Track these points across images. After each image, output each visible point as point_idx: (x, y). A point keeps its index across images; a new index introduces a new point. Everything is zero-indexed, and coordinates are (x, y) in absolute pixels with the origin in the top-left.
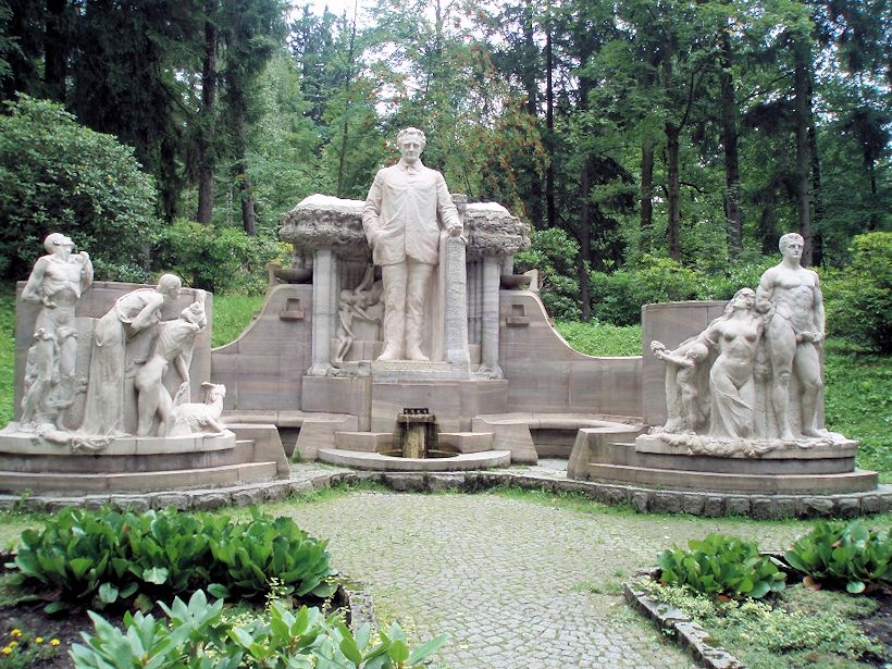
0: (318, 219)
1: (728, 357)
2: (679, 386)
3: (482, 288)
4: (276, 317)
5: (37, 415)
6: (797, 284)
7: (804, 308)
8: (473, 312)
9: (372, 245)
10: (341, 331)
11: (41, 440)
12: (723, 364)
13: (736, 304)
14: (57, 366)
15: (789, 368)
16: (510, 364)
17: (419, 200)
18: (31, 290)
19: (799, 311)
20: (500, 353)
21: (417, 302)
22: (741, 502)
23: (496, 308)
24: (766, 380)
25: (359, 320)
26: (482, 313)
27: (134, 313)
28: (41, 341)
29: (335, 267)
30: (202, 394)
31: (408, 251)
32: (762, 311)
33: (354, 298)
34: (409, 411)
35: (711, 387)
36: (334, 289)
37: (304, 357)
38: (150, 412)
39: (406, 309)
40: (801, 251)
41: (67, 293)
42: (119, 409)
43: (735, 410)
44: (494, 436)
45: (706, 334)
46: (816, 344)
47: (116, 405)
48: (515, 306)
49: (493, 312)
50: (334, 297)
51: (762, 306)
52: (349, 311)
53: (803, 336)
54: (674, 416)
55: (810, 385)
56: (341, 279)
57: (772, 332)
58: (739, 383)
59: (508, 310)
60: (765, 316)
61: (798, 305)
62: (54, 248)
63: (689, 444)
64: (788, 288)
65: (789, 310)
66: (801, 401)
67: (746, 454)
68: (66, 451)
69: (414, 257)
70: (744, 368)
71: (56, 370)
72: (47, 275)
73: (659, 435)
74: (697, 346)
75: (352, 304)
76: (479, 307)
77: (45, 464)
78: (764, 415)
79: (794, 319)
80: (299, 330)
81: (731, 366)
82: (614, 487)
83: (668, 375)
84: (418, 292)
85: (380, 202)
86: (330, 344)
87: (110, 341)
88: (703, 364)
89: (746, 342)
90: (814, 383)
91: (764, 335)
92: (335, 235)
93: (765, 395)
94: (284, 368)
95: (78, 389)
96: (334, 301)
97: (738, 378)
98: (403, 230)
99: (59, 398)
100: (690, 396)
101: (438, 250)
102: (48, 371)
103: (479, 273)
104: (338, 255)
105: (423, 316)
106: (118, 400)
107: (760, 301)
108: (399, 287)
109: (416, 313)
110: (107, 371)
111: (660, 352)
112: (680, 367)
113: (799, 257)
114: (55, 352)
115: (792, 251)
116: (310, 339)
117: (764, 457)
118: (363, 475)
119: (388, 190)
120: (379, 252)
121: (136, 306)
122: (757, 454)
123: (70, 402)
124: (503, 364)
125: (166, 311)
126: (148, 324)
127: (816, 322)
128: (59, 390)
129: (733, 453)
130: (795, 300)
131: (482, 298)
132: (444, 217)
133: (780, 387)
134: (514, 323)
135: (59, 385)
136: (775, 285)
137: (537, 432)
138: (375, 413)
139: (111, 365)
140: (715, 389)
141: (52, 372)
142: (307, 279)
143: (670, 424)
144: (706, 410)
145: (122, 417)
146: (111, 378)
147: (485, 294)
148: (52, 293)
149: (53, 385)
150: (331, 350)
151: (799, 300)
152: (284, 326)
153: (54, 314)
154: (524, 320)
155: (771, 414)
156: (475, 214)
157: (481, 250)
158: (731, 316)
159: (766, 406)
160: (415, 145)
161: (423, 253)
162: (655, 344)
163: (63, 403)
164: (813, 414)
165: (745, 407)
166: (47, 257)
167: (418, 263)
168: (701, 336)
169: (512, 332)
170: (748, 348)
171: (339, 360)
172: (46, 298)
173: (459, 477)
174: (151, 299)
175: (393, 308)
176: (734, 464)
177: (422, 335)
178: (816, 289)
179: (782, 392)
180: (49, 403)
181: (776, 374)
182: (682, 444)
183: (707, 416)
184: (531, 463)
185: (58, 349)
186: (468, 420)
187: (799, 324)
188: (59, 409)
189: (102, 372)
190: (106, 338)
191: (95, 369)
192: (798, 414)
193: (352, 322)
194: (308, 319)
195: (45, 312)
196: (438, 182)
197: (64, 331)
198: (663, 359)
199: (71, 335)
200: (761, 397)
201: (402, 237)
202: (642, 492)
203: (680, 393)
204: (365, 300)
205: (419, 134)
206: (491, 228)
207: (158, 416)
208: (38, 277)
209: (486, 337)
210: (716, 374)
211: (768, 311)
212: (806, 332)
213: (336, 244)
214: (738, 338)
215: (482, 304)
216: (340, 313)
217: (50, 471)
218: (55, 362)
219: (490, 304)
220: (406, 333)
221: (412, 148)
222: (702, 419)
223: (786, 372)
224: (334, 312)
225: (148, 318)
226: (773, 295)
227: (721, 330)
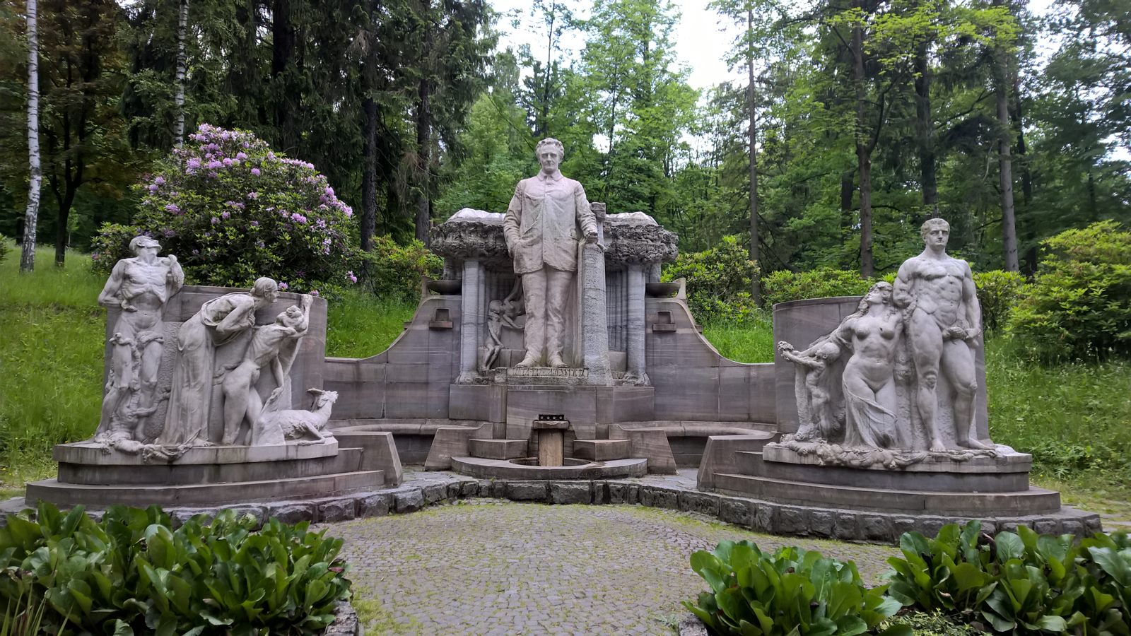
0: (464, 231)
1: (861, 357)
2: (808, 389)
3: (627, 295)
4: (425, 327)
5: (113, 424)
6: (940, 273)
7: (951, 300)
8: (619, 319)
9: (512, 254)
10: (490, 340)
11: (111, 450)
12: (855, 364)
13: (870, 299)
14: (137, 372)
15: (936, 368)
16: (658, 371)
17: (555, 209)
18: (108, 293)
19: (945, 304)
20: (646, 359)
21: (556, 309)
22: (878, 522)
23: (641, 315)
24: (909, 383)
25: (509, 329)
26: (627, 320)
27: (219, 317)
28: (118, 346)
29: (482, 277)
30: (308, 401)
31: (546, 259)
32: (900, 306)
33: (504, 308)
34: (545, 417)
35: (844, 390)
36: (482, 299)
37: (452, 365)
38: (235, 418)
39: (547, 317)
40: (946, 238)
41: (148, 296)
42: (202, 416)
43: (872, 415)
44: (630, 444)
45: (837, 332)
46: (968, 341)
47: (199, 411)
48: (660, 313)
49: (639, 319)
50: (482, 306)
51: (900, 300)
52: (499, 321)
53: (951, 332)
54: (806, 422)
55: (963, 388)
56: (491, 290)
57: (912, 328)
58: (876, 385)
59: (653, 317)
60: (905, 312)
61: (943, 298)
62: (138, 251)
63: (819, 452)
64: (929, 278)
65: (932, 303)
66: (953, 407)
67: (886, 466)
68: (137, 461)
69: (552, 264)
70: (880, 369)
71: (136, 375)
72: (126, 277)
73: (788, 444)
74: (828, 346)
75: (501, 313)
76: (624, 315)
77: (115, 476)
78: (909, 422)
79: (938, 313)
80: (448, 339)
81: (865, 367)
82: (739, 499)
83: (797, 377)
84: (557, 300)
85: (520, 213)
86: (477, 352)
87: (191, 345)
88: (836, 363)
89: (882, 340)
90: (967, 385)
91: (904, 332)
92: (481, 246)
93: (910, 400)
94: (433, 377)
95: (160, 396)
96: (482, 311)
97: (874, 379)
98: (541, 238)
99: (139, 405)
100: (821, 401)
101: (577, 257)
102: (125, 376)
103: (625, 280)
104: (486, 266)
105: (563, 324)
106: (201, 407)
107: (898, 294)
108: (537, 295)
109: (555, 320)
110: (188, 377)
111: (788, 353)
112: (809, 369)
113: (944, 243)
114: (134, 357)
115: (935, 238)
116: (458, 348)
117: (908, 469)
118: (485, 483)
119: (527, 200)
120: (518, 261)
121: (223, 309)
122: (899, 465)
123: (151, 410)
124: (650, 370)
125: (261, 315)
126: (237, 327)
127: (968, 316)
128: (140, 397)
129: (870, 465)
130: (938, 292)
131: (627, 306)
132: (583, 224)
133: (925, 390)
134: (661, 328)
135: (139, 392)
136: (917, 276)
137: (674, 439)
138: (511, 420)
139: (193, 370)
140: (847, 392)
141: (129, 378)
142: (457, 290)
143: (802, 431)
144: (841, 416)
145: (205, 425)
146: (193, 384)
147: (631, 302)
148: (131, 295)
149: (132, 391)
150: (478, 358)
151: (943, 293)
152: (433, 335)
153: (133, 318)
154: (670, 327)
155: (917, 422)
156: (618, 223)
157: (624, 258)
158: (865, 313)
159: (910, 412)
160: (553, 155)
161: (562, 260)
162: (784, 344)
163: (143, 411)
164: (969, 421)
165: (883, 412)
166: (129, 260)
167: (556, 270)
168: (832, 336)
169: (658, 340)
170: (885, 347)
171: (485, 368)
172: (125, 302)
173: (583, 485)
174: (239, 301)
175: (532, 316)
176: (873, 477)
177: (563, 343)
178: (966, 280)
179: (930, 397)
180: (126, 411)
181: (920, 376)
182: (813, 453)
183: (843, 423)
184: (669, 471)
185: (138, 354)
186: (604, 427)
187: (945, 319)
188: (139, 417)
189: (182, 378)
190: (186, 343)
191: (179, 375)
192: (951, 422)
193: (501, 330)
194: (457, 329)
195: (124, 315)
196: (577, 190)
197: (145, 336)
198: (791, 360)
199: (154, 340)
200: (904, 401)
201: (540, 245)
202: (766, 505)
203: (810, 397)
204: (514, 310)
205: (557, 144)
206: (635, 236)
207: (246, 422)
208: (116, 280)
209: (632, 344)
210: (849, 375)
211: (908, 304)
212: (954, 328)
213: (482, 255)
214: (872, 335)
215: (627, 311)
216: (489, 323)
217: (120, 483)
218: (134, 368)
219: (635, 311)
220: (546, 340)
221: (549, 158)
222: (838, 425)
223: (933, 373)
224: (481, 321)
225: (237, 322)
226: (913, 286)
227: (852, 327)
